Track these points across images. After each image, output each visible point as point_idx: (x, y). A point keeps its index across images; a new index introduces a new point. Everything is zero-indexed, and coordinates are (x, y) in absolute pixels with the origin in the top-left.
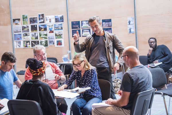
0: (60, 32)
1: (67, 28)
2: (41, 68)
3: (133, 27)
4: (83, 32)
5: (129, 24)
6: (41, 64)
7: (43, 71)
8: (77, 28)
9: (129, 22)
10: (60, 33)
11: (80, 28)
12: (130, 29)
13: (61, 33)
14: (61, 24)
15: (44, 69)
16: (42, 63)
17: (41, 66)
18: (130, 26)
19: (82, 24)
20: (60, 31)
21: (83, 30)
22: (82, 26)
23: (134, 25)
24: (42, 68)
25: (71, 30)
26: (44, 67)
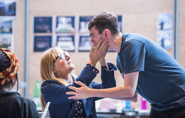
0: (7, 39)
1: (22, 31)
2: (7, 70)
3: (169, 35)
4: (58, 41)
5: (162, 28)
6: (5, 62)
7: (12, 74)
8: (45, 31)
9: (162, 24)
10: (5, 42)
11: (51, 32)
12: (163, 41)
13: (9, 40)
14: (11, 22)
15: (13, 71)
16: (8, 58)
17: (6, 65)
18: (162, 34)
19: (57, 23)
20: (6, 36)
21: (58, 37)
22: (57, 26)
23: (171, 32)
24: (9, 70)
25: (31, 36)
26: (14, 67)
